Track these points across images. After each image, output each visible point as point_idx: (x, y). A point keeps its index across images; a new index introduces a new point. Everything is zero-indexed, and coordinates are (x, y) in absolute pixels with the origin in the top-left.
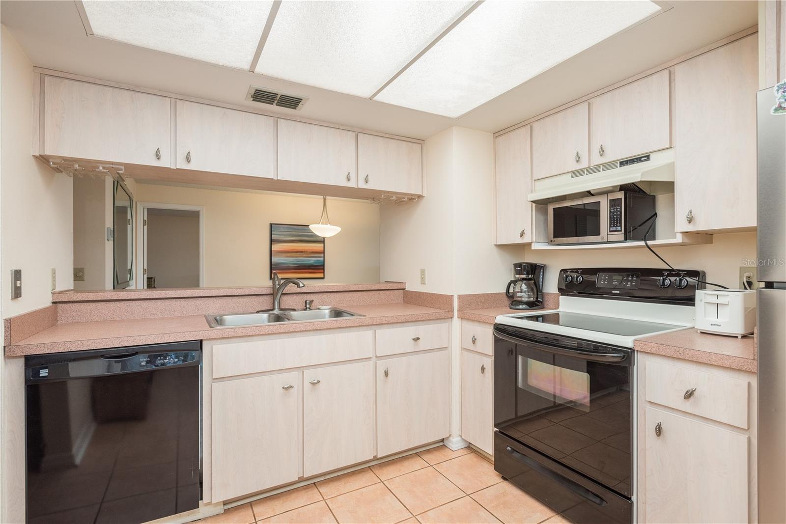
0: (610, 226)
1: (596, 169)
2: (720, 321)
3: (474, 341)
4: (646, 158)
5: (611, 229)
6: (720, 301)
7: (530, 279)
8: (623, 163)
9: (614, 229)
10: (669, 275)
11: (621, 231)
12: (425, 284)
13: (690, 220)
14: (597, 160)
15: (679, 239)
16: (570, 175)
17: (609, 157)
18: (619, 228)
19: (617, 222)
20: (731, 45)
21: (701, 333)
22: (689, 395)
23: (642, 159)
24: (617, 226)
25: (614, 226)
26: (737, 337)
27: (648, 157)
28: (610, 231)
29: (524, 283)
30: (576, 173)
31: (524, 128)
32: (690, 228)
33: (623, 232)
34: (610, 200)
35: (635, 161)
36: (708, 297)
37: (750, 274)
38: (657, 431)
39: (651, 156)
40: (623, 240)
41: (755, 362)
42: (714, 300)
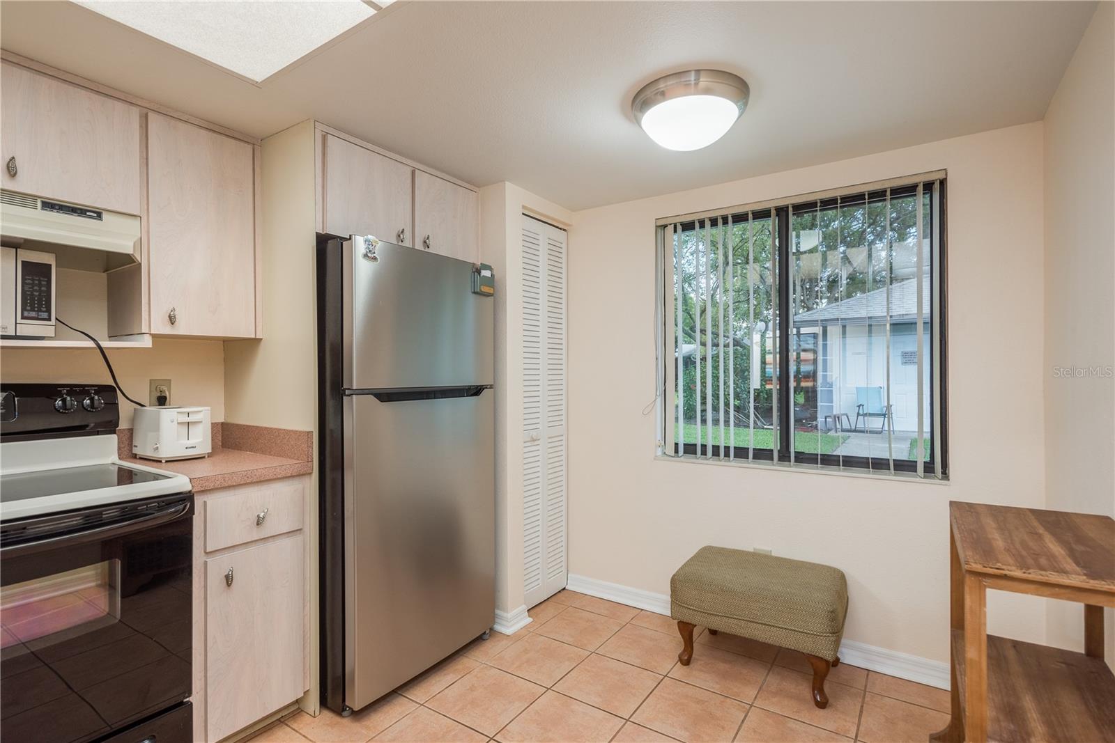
0: (23, 309)
2: (190, 443)
4: (95, 215)
5: (26, 314)
6: (192, 418)
8: (49, 205)
9: (33, 314)
10: (70, 393)
11: (49, 319)
13: (172, 320)
14: (1, 181)
15: (146, 342)
17: (23, 186)
18: (45, 315)
19: (40, 305)
21: (167, 461)
22: (259, 522)
23: (88, 213)
24: (39, 311)
25: (32, 310)
26: (204, 457)
27: (99, 216)
28: (23, 318)
32: (166, 331)
33: (52, 322)
34: (23, 262)
35: (75, 212)
36: (180, 416)
37: (165, 388)
38: (229, 580)
39: (105, 215)
40: (53, 336)
41: (310, 464)
42: (185, 419)
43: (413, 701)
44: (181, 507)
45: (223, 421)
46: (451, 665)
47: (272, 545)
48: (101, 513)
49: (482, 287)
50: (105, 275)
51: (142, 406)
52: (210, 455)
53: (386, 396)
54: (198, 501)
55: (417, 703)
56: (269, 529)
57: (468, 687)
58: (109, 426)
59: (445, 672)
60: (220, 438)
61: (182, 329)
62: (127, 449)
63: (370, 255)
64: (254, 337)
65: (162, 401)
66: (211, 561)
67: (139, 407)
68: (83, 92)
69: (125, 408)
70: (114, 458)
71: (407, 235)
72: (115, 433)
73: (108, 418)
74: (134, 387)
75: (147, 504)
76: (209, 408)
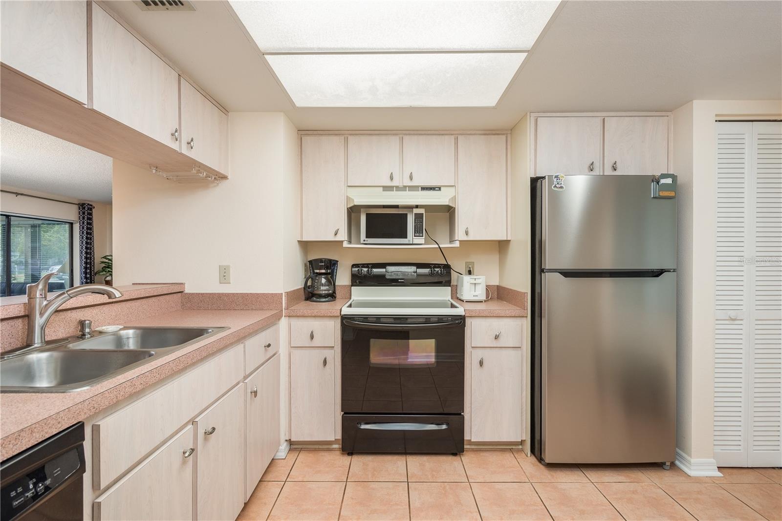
0: (415, 233)
1: (404, 188)
2: (476, 294)
3: (312, 337)
6: (477, 281)
7: (329, 274)
8: (423, 189)
9: (418, 235)
10: (434, 267)
11: (423, 236)
12: (230, 283)
13: (467, 233)
14: (408, 183)
15: (457, 244)
16: (381, 189)
17: (415, 183)
18: (421, 235)
19: (420, 230)
20: (486, 136)
21: (466, 302)
22: (497, 337)
23: (436, 189)
24: (420, 233)
25: (417, 233)
26: (482, 302)
27: (440, 189)
28: (415, 236)
29: (324, 278)
30: (386, 188)
31: (338, 137)
32: (465, 238)
33: (424, 237)
34: (415, 214)
35: (431, 189)
36: (471, 280)
37: (470, 266)
38: (481, 363)
39: (442, 189)
40: (424, 243)
41: (526, 311)
42: (473, 281)
43: (588, 478)
44: (460, 321)
45: (498, 284)
46: (626, 471)
47: (504, 352)
48: (430, 318)
49: (661, 192)
50: (448, 214)
51: (461, 274)
52: (485, 301)
53: (567, 274)
54: (468, 321)
55: (589, 479)
56: (502, 342)
57: (632, 490)
58: (448, 283)
59: (620, 474)
60: (496, 293)
61: (471, 237)
62: (455, 295)
63: (557, 186)
64: (506, 239)
65: (470, 273)
66: (474, 351)
67: (460, 275)
68: (434, 137)
69: (454, 275)
70: (449, 298)
71: (597, 165)
72: (450, 286)
73: (447, 279)
74: (458, 265)
75: (448, 318)
76: (485, 277)
